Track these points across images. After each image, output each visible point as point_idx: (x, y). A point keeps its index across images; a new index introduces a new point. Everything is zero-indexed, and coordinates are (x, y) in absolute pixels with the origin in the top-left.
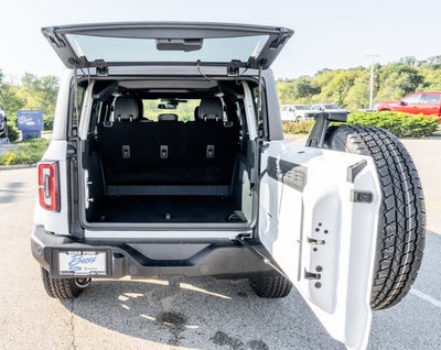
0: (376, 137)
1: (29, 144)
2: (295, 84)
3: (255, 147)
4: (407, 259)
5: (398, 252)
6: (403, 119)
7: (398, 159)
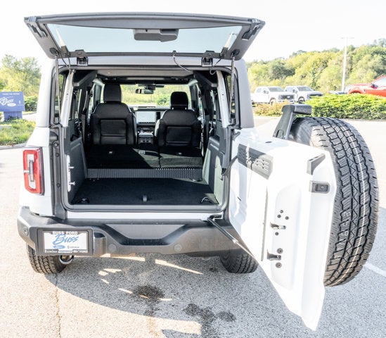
0: (337, 129)
1: (10, 125)
2: (270, 66)
3: (227, 135)
4: (360, 242)
5: (352, 236)
6: (373, 101)
7: (356, 151)
